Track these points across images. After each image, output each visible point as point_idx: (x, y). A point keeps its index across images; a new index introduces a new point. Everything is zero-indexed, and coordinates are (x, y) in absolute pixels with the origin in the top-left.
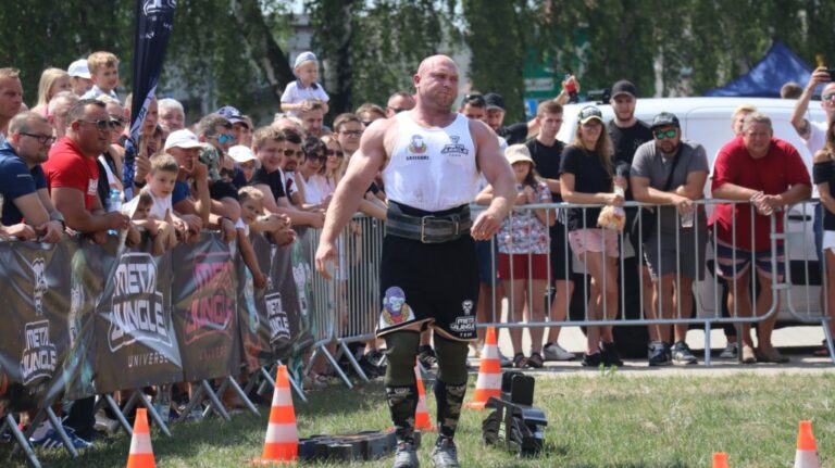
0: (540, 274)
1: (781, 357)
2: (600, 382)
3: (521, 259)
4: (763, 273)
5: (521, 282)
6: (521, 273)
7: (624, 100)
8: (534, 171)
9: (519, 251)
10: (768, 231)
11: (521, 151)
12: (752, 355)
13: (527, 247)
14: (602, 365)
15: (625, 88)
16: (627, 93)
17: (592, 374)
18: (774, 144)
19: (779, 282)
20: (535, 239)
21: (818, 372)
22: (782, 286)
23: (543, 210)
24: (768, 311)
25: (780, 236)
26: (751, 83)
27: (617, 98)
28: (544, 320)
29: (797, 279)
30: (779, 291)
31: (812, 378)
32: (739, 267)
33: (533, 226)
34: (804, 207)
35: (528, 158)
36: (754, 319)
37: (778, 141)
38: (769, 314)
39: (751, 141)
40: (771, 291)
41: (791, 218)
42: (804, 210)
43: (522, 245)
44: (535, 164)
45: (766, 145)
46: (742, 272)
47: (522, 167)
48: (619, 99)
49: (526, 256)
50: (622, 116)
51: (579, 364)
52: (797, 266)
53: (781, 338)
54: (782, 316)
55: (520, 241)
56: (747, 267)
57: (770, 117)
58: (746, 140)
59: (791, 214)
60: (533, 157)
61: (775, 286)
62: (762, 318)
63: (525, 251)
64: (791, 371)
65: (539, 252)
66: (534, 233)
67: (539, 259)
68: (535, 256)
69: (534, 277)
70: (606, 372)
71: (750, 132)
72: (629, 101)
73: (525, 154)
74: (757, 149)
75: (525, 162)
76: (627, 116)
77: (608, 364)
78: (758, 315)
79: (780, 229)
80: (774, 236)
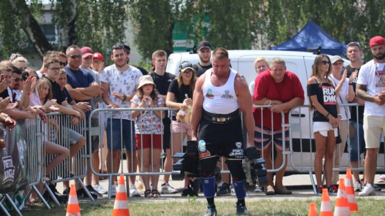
0: (157, 146)
1: (287, 191)
2: (186, 204)
3: (147, 137)
4: (278, 147)
5: (147, 150)
6: (147, 144)
7: (206, 51)
8: (155, 90)
9: (146, 133)
10: (280, 122)
11: (148, 79)
12: (273, 190)
13: (150, 131)
14: (188, 196)
15: (206, 44)
16: (207, 47)
17: (184, 200)
18: (286, 74)
19: (286, 150)
20: (155, 126)
21: (305, 199)
22: (288, 153)
23: (159, 111)
24: (281, 166)
25: (287, 125)
26: (295, 43)
27: (201, 50)
28: (159, 171)
29: (296, 149)
30: (286, 155)
31: (300, 202)
32: (265, 143)
33: (154, 119)
34: (300, 109)
35: (152, 82)
36: (273, 170)
37: (288, 72)
38: (281, 168)
39: (274, 74)
40: (282, 155)
41: (293, 115)
42: (300, 111)
43: (148, 129)
44: (156, 86)
45: (283, 75)
46: (267, 146)
47: (148, 87)
48: (202, 51)
49: (150, 135)
50: (204, 60)
51: (180, 195)
52: (296, 142)
53: (287, 181)
54: (288, 169)
55: (146, 127)
56: (270, 142)
57: (285, 61)
58: (272, 73)
59: (293, 113)
60: (154, 82)
61: (284, 153)
62: (277, 170)
63: (149, 133)
64: (290, 198)
65: (157, 133)
66: (154, 123)
67: (157, 137)
68: (154, 135)
69: (154, 147)
70: (191, 200)
71: (274, 69)
72: (208, 52)
73: (150, 80)
74: (278, 77)
75: (150, 84)
76: (207, 60)
77: (192, 195)
78: (275, 169)
79: (287, 121)
80: (283, 125)
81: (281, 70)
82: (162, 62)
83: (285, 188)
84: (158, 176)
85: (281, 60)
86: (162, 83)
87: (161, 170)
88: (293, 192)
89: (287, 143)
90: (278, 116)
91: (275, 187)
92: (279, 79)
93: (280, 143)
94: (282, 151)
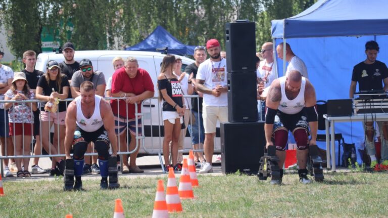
0: (28, 133)
1: (139, 170)
2: (53, 183)
3: (19, 126)
4: (132, 132)
5: (19, 136)
7: (69, 51)
9: (19, 122)
12: (128, 170)
13: (22, 120)
14: (55, 175)
15: (69, 46)
16: (70, 48)
17: (51, 179)
18: (138, 71)
19: (139, 136)
20: (26, 116)
21: (154, 176)
22: (140, 137)
24: (134, 149)
25: (139, 114)
27: (65, 50)
28: (30, 155)
29: (147, 134)
30: (139, 140)
31: (151, 179)
32: (121, 130)
33: (26, 110)
34: (150, 101)
35: (24, 78)
36: (128, 153)
37: (140, 69)
38: (134, 150)
39: (129, 71)
40: (135, 140)
41: (144, 106)
42: (150, 102)
43: (20, 119)
45: (136, 72)
46: (123, 132)
47: (21, 82)
48: (66, 51)
49: (21, 124)
50: (68, 58)
51: (48, 175)
52: (147, 128)
53: (140, 162)
54: (141, 151)
55: (19, 117)
56: (125, 129)
58: (126, 70)
59: (145, 104)
61: (137, 138)
62: (131, 152)
63: (21, 122)
64: (142, 176)
65: (28, 122)
66: (26, 113)
68: (25, 124)
69: (25, 134)
70: (57, 178)
71: (128, 66)
72: (71, 52)
73: (23, 77)
74: (132, 74)
75: (22, 80)
76: (71, 58)
77: (58, 175)
78: (129, 151)
79: (139, 111)
80: (137, 114)
81: (134, 67)
82: (32, 61)
83: (138, 168)
84: (29, 159)
85: (134, 59)
86: (33, 78)
87: (31, 153)
88: (145, 171)
89: (140, 129)
90: (132, 107)
91: (129, 167)
92: (132, 75)
93: (134, 129)
94: (135, 136)
